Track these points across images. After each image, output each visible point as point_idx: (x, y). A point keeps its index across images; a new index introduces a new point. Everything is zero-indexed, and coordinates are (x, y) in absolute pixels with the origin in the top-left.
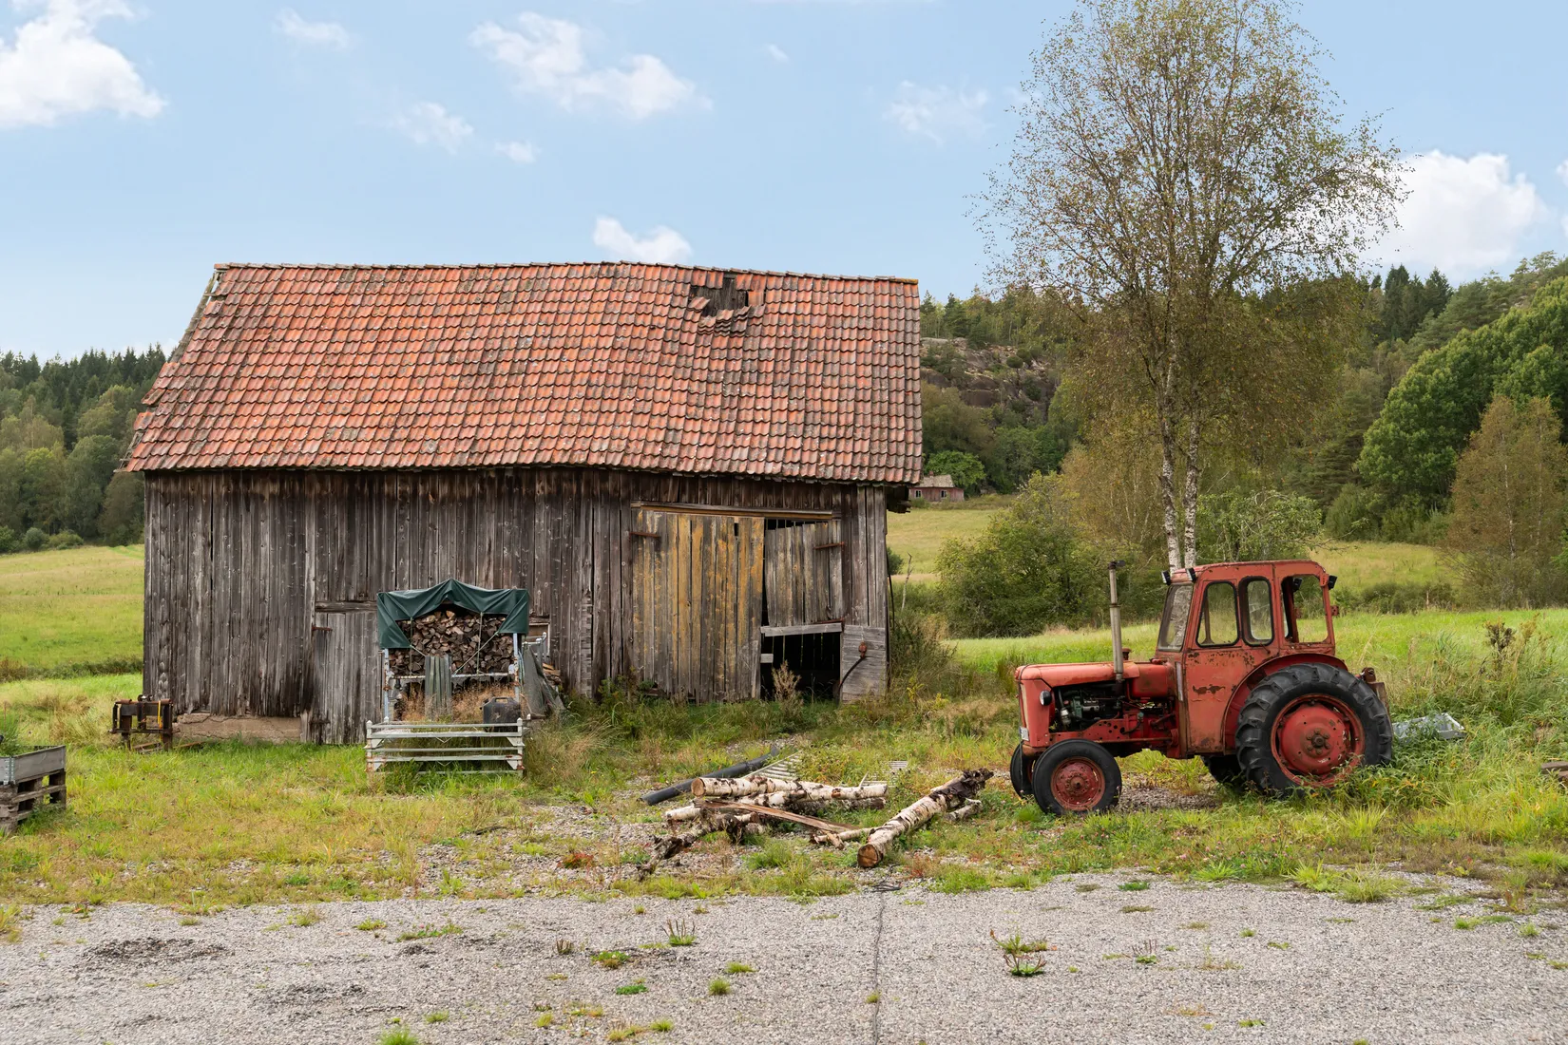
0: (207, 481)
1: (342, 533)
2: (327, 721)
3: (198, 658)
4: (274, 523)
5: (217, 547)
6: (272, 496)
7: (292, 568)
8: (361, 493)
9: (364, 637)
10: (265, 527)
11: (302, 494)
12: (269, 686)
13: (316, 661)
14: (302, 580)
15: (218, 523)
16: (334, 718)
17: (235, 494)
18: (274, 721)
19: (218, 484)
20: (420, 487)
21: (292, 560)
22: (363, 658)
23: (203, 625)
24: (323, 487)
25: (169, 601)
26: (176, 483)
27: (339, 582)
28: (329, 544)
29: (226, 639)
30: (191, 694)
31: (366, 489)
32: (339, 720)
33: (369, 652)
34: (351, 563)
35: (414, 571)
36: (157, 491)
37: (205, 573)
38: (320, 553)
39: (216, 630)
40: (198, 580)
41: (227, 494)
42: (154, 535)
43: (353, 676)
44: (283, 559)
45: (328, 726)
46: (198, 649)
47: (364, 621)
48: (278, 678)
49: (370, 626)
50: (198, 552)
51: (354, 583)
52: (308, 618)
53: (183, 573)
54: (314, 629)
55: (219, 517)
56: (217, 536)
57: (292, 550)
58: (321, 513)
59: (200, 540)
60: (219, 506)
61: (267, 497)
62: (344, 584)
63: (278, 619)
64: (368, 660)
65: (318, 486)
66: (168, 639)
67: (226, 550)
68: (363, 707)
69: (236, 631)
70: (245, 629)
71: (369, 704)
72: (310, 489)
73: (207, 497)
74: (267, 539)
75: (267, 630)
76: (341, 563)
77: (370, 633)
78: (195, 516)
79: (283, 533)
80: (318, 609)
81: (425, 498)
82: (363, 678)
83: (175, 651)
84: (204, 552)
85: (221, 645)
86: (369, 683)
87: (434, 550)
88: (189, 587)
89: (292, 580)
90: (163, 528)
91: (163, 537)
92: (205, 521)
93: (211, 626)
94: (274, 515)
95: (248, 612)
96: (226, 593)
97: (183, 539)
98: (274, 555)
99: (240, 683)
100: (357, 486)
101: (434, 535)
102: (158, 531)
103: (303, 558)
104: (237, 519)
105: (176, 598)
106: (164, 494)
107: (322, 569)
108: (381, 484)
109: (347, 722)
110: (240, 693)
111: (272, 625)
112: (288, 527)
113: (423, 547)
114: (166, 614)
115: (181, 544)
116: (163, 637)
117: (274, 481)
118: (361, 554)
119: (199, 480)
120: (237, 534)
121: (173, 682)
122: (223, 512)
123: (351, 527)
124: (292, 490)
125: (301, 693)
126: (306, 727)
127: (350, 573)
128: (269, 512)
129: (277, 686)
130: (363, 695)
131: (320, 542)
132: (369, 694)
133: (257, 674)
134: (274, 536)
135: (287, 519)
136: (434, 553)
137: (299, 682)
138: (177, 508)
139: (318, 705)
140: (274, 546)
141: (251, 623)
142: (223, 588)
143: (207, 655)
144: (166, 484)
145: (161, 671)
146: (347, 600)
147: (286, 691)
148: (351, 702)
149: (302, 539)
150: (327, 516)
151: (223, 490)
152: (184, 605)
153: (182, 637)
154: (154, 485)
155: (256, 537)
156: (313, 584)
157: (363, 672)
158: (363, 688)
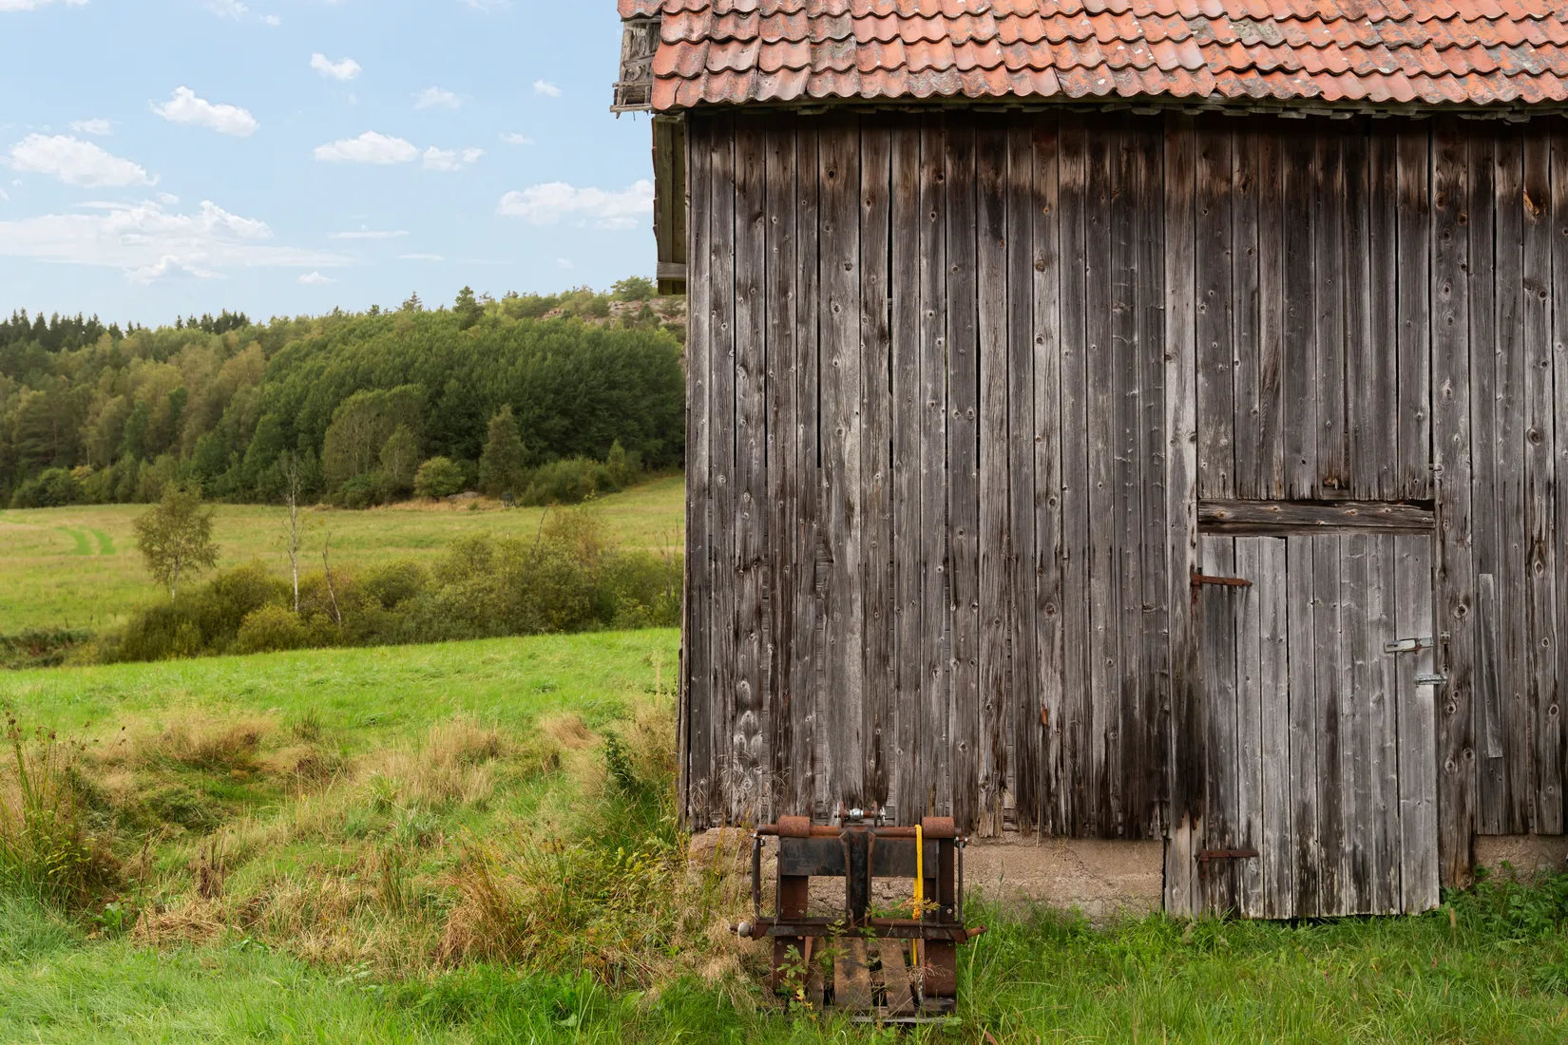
0: (876, 152)
1: (1272, 301)
2: (1249, 851)
3: (854, 666)
4: (1075, 270)
5: (907, 343)
6: (1068, 195)
7: (1126, 404)
8: (1323, 191)
9: (1344, 603)
10: (1048, 290)
11: (1157, 195)
12: (1075, 750)
13: (1209, 681)
14: (1155, 441)
15: (908, 271)
16: (1268, 838)
17: (958, 187)
18: (1087, 852)
19: (906, 157)
20: (1499, 174)
21: (1128, 380)
22: (1343, 666)
23: (866, 569)
24: (1219, 171)
25: (762, 501)
26: (782, 154)
27: (1265, 446)
28: (1237, 331)
29: (938, 617)
30: (838, 774)
31: (1340, 179)
32: (1283, 845)
33: (1358, 649)
34: (1299, 390)
35: (1486, 416)
36: (727, 177)
37: (871, 420)
38: (1213, 365)
39: (906, 584)
40: (851, 442)
41: (934, 190)
42: (717, 306)
43: (1318, 723)
44: (1102, 383)
45: (1252, 865)
46: (854, 645)
47: (1342, 555)
48: (1099, 727)
49: (1358, 572)
50: (848, 357)
51: (1311, 451)
52: (1179, 550)
53: (806, 420)
54: (1198, 580)
55: (910, 255)
56: (907, 312)
57: (1127, 351)
58: (1212, 248)
59: (852, 323)
60: (910, 223)
61: (1052, 197)
62: (1279, 453)
63: (1089, 552)
64: (1357, 672)
65: (1202, 170)
66: (759, 613)
67: (932, 351)
68: (1348, 808)
69: (965, 586)
70: (990, 582)
71: (1364, 798)
72: (1181, 178)
73: (873, 198)
74: (1051, 317)
75: (1060, 586)
76: (1271, 391)
77: (1359, 596)
78: (839, 250)
79: (1105, 307)
80: (1208, 524)
81: (1514, 203)
82: (1346, 728)
83: (783, 644)
84: (869, 357)
85: (921, 627)
86: (1361, 739)
87: (1540, 349)
88: (821, 457)
89: (1126, 442)
90: (746, 289)
91: (743, 313)
92: (869, 266)
93: (893, 576)
94: (1074, 253)
95: (1002, 531)
96: (933, 476)
97: (803, 320)
98: (1076, 374)
99: (985, 740)
100: (1315, 167)
101: (1539, 309)
102: (727, 297)
103: (1158, 376)
104: (966, 263)
105: (782, 492)
106: (743, 188)
107: (1218, 404)
108: (1386, 162)
109: (1304, 853)
110: (984, 770)
111: (1073, 570)
112: (1116, 288)
113: (1510, 342)
114: (755, 541)
115: (798, 334)
116: (745, 608)
117: (1072, 152)
118: (1329, 362)
119: (850, 145)
120: (961, 309)
121: (780, 737)
122: (925, 239)
123: (1298, 287)
124: (1125, 178)
125: (1172, 769)
126: (1187, 872)
127: (1297, 419)
128: (1058, 242)
129: (1098, 750)
130: (1347, 774)
131: (1213, 327)
132: (1362, 773)
133: (1031, 714)
134: (1074, 307)
135: (1114, 265)
136: (1540, 364)
137: (1163, 736)
138: (783, 230)
139: (1218, 804)
140: (1076, 338)
141: (1011, 563)
142: (926, 459)
143: (878, 660)
144: (752, 157)
145: (740, 706)
146: (1290, 500)
147: (1128, 763)
148: (1313, 794)
149: (1155, 321)
150: (1233, 256)
151: (924, 178)
152: (808, 512)
153: (803, 606)
154: (716, 158)
155: (1021, 311)
156: (1189, 451)
157: (1346, 708)
158: (1346, 752)
